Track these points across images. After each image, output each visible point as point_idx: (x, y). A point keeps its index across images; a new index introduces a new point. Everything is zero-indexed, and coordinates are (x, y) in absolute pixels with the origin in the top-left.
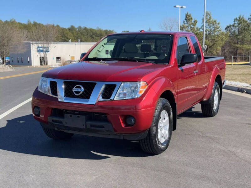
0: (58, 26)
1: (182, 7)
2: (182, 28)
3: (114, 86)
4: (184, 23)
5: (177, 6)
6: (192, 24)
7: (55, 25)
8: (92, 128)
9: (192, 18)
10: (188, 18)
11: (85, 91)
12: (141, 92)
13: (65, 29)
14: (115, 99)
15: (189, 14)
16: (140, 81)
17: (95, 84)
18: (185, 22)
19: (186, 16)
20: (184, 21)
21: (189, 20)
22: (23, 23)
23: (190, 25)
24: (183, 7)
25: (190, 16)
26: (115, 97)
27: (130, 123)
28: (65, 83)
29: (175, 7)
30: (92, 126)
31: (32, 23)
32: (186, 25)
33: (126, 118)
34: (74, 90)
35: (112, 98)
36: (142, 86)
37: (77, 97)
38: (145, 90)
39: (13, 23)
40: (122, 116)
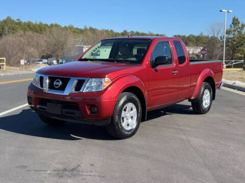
0: (112, 31)
1: (228, 12)
2: (228, 32)
3: (84, 81)
4: (231, 27)
5: (223, 10)
6: (239, 28)
7: (109, 30)
8: (66, 114)
9: (239, 23)
10: (235, 22)
11: (62, 84)
12: (104, 86)
13: (118, 33)
14: (84, 91)
15: (236, 18)
16: (104, 77)
17: (70, 79)
18: (233, 26)
19: (233, 20)
20: (231, 25)
21: (236, 24)
22: (80, 28)
23: (237, 29)
24: (230, 11)
25: (237, 20)
26: (84, 90)
27: (94, 111)
28: (49, 78)
29: (221, 11)
30: (66, 113)
31: (88, 28)
32: (233, 29)
33: (91, 106)
34: (55, 83)
35: (81, 91)
36: (106, 81)
37: (57, 89)
38: (109, 84)
39: (71, 28)
40: (88, 105)
